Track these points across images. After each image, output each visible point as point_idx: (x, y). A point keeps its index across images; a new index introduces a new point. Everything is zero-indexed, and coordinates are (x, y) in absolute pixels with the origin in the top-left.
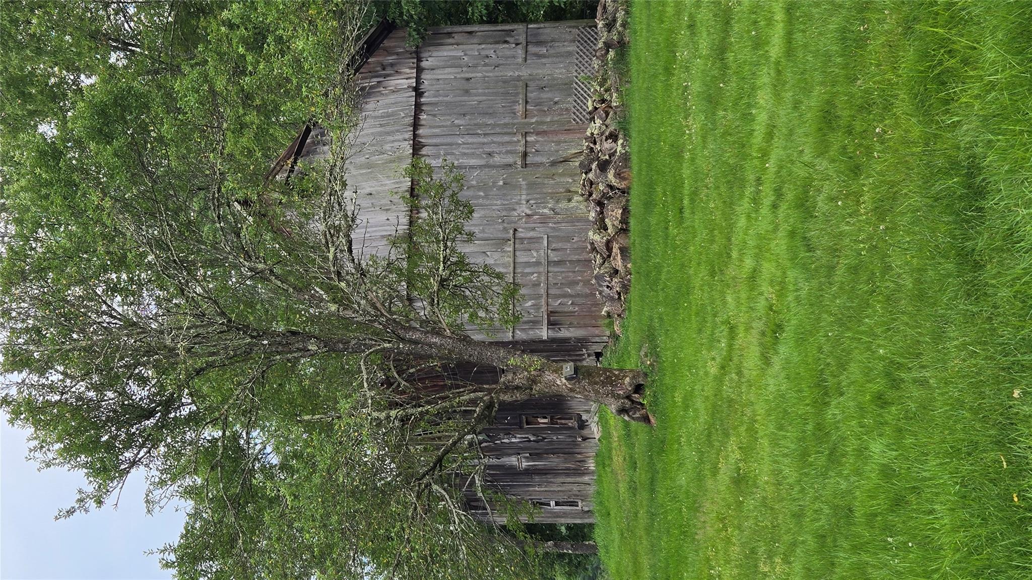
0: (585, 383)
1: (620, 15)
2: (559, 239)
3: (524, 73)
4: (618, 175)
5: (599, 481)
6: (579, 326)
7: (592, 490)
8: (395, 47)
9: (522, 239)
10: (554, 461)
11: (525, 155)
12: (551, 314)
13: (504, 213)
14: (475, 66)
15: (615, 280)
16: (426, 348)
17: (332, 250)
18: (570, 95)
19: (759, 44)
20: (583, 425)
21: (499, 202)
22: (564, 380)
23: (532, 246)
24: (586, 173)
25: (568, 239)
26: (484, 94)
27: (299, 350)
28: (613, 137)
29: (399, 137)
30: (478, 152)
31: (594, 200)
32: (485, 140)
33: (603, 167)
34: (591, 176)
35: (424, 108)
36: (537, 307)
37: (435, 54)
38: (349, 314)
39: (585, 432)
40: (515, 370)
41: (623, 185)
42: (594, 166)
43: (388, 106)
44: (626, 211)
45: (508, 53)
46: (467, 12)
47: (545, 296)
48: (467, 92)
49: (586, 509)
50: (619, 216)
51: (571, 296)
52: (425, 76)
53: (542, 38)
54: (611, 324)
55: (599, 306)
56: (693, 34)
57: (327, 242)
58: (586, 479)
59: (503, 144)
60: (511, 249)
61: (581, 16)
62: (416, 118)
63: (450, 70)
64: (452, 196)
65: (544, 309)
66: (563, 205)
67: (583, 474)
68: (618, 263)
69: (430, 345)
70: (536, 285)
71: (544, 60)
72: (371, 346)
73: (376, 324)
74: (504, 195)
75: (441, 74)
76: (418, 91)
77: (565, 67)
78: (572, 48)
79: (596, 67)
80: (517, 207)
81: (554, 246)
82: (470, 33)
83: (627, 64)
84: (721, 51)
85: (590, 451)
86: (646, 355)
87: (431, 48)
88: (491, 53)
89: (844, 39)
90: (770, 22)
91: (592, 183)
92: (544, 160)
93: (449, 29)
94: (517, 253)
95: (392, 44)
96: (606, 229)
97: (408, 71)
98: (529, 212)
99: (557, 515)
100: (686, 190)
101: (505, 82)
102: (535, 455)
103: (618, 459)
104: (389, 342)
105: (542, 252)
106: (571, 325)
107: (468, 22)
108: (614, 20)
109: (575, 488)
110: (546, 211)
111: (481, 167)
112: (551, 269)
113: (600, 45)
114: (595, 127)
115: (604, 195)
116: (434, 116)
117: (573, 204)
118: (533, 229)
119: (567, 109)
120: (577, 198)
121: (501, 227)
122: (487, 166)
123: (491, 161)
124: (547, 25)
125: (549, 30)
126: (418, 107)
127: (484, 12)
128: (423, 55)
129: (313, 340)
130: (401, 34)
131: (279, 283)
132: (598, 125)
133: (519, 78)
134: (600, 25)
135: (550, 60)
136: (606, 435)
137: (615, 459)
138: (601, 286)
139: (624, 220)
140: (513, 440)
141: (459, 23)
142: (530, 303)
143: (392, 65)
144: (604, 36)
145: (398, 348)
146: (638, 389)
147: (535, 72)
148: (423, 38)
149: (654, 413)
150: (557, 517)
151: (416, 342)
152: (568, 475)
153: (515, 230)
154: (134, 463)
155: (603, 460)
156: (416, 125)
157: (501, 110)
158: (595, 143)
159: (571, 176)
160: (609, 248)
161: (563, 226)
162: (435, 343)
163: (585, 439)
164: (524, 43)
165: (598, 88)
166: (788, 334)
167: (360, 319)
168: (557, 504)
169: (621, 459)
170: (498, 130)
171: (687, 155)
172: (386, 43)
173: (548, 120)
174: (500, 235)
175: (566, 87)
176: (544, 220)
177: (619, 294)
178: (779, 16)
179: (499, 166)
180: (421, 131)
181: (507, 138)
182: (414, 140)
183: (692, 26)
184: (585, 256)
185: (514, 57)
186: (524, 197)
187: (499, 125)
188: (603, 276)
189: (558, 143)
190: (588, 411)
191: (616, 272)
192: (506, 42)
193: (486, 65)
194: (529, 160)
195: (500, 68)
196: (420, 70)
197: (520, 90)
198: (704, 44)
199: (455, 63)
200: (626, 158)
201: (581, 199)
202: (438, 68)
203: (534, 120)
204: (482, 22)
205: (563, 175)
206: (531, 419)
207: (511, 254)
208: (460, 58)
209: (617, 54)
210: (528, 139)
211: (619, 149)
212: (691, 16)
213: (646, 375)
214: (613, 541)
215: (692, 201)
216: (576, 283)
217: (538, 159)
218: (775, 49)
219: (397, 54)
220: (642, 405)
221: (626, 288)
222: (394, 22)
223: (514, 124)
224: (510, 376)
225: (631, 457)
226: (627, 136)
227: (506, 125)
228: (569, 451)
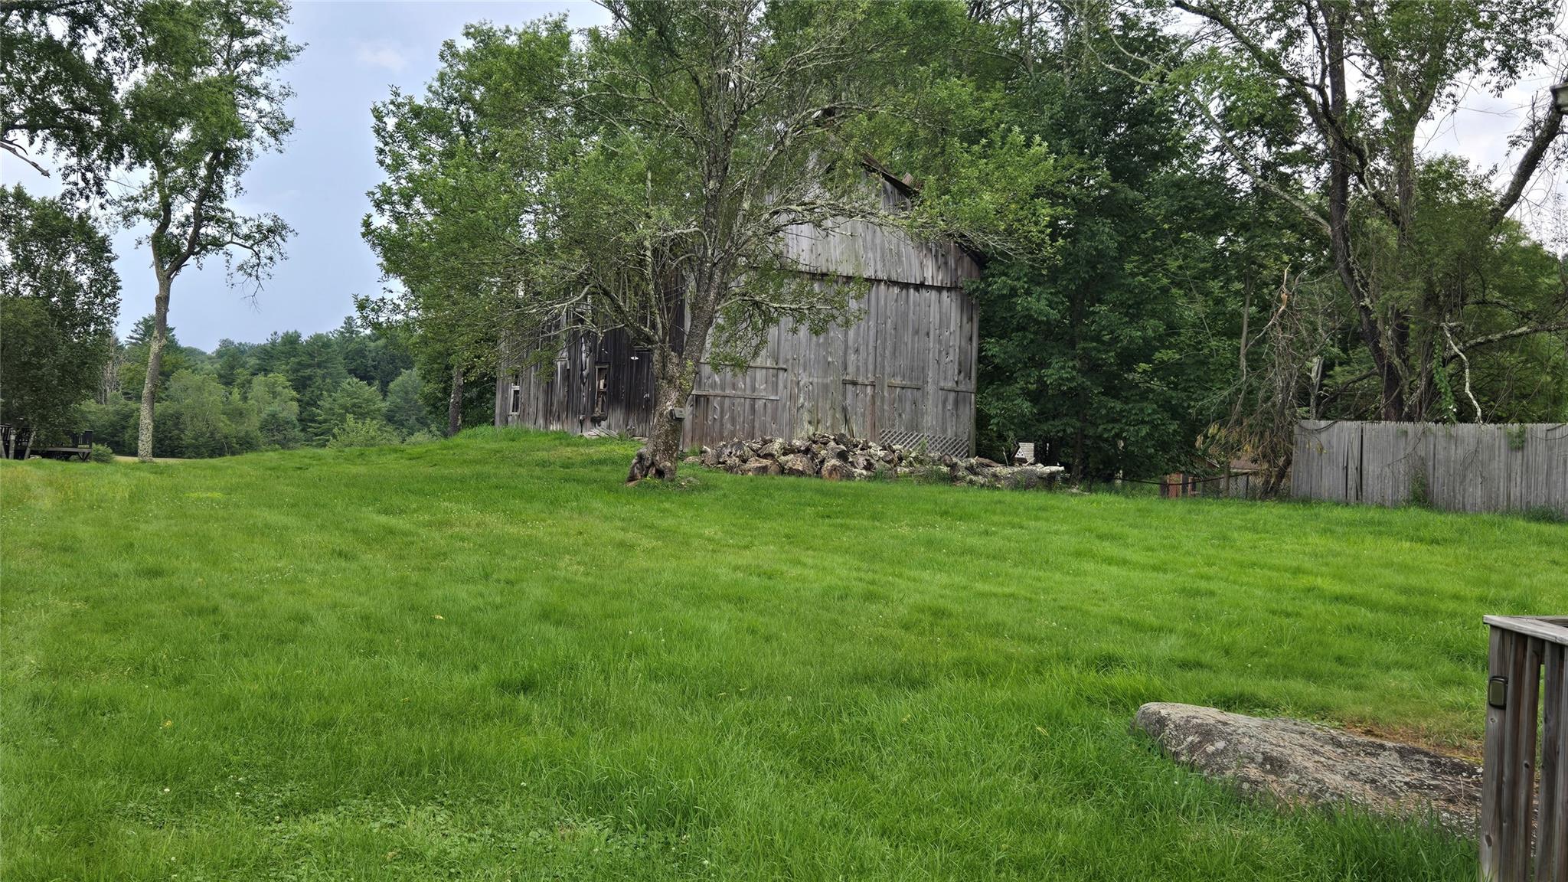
0: (667, 427)
1: (980, 479)
2: (775, 410)
3: (930, 388)
4: (834, 468)
5: (538, 434)
6: (693, 423)
7: (529, 426)
8: (963, 267)
9: (777, 376)
10: (560, 392)
11: (854, 383)
12: (707, 398)
13: (802, 361)
14: (940, 342)
15: (737, 460)
16: (706, 287)
17: (799, 209)
18: (906, 429)
19: (983, 576)
20: (596, 421)
21: (812, 356)
22: (670, 408)
23: (770, 385)
24: (834, 440)
25: (774, 419)
26: (913, 348)
27: (710, 172)
28: (869, 466)
29: (879, 266)
30: (860, 340)
31: (811, 445)
32: (870, 347)
33: (842, 456)
34: (832, 444)
35: (904, 291)
36: (714, 386)
37: (953, 304)
38: (740, 219)
39: (588, 423)
40: (681, 365)
41: (824, 472)
42: (842, 447)
43: (909, 258)
44: (801, 473)
45: (950, 373)
46: (991, 337)
47: (723, 393)
48: (916, 332)
49: (510, 419)
50: (796, 467)
51: (722, 417)
52: (934, 294)
53: (961, 406)
54: (694, 454)
55: (712, 444)
56: (980, 534)
57: (805, 204)
58: (541, 421)
59: (866, 363)
60: (768, 365)
61: (978, 445)
62: (895, 283)
63: (938, 316)
64: (833, 316)
65: (711, 392)
66: (806, 416)
67: (546, 419)
68: (754, 463)
69: (707, 291)
70: (734, 387)
71: (940, 406)
72: (709, 238)
73: (728, 243)
74: (819, 362)
75: (934, 308)
76: (920, 287)
77: (932, 425)
78: (950, 433)
79: (932, 455)
80: (807, 373)
81: (769, 405)
82: (971, 339)
83: (935, 482)
84: (971, 551)
85: (570, 427)
86: (689, 482)
87: (959, 301)
88: (951, 358)
89: (998, 625)
90: (1002, 584)
91: (825, 444)
92: (848, 402)
93: (976, 319)
94: (764, 371)
95: (965, 265)
96: (785, 454)
97: (940, 278)
98: (801, 384)
99: (505, 391)
100: (848, 521)
101: (923, 368)
102: (567, 374)
103: (568, 452)
104: (712, 254)
105: (764, 394)
106: (695, 417)
107: (981, 336)
108: (976, 474)
109: (532, 410)
110: (802, 400)
111: (846, 341)
112: (748, 401)
113: (955, 460)
114: (877, 451)
115: (815, 455)
116: (896, 301)
117: (806, 425)
118: (785, 387)
119: (894, 425)
120: (811, 430)
121: (789, 357)
122: (846, 347)
123: (851, 351)
124: (973, 411)
125: (968, 413)
126: (905, 286)
127: (990, 354)
128: (953, 293)
129: (718, 185)
130: (975, 273)
131: (771, 158)
132: (879, 453)
133: (926, 382)
134: (973, 461)
135: (940, 412)
136: (589, 443)
137: (569, 449)
138: (732, 446)
139: (792, 472)
140: (584, 355)
141: (980, 328)
142: (717, 379)
143: (946, 263)
144: (962, 464)
145: (707, 262)
146: (660, 473)
147: (930, 397)
148: (969, 294)
149: (639, 486)
150: (503, 392)
151: (711, 278)
152: (546, 404)
153: (786, 370)
154: (618, 15)
155: (563, 438)
156: (891, 283)
157: (897, 364)
158: (862, 449)
159: (832, 425)
160: (766, 456)
161: (786, 415)
162: (709, 295)
163: (582, 422)
164: (958, 389)
165: (913, 455)
166: (766, 582)
167: (735, 229)
168: (516, 392)
169: (569, 455)
170: (879, 359)
171: (877, 524)
172: (967, 259)
173: (886, 407)
174: (781, 356)
175: (914, 426)
176: (793, 398)
177: (724, 463)
178: (1007, 590)
179: (845, 359)
180: (882, 286)
181: (871, 367)
182: (876, 280)
183: (986, 533)
184: (758, 433)
185: (945, 379)
186: (815, 380)
187: (883, 360)
188: (741, 449)
189: (864, 415)
190: (609, 427)
191: (745, 461)
192: (960, 372)
193: (940, 352)
194: (850, 387)
195: (936, 366)
196: (939, 289)
197: (915, 383)
198: (974, 541)
199: (943, 323)
200: (850, 476)
201: (811, 433)
202: (940, 307)
203: (886, 394)
204: (980, 350)
205: (834, 417)
206: (604, 373)
207: (764, 365)
208: (948, 328)
209: (944, 474)
210: (869, 388)
211: (858, 471)
212: (994, 533)
213: (672, 480)
214: (488, 443)
215: (842, 525)
216: (733, 425)
217: (850, 396)
218: (980, 586)
219: (956, 269)
220: (646, 476)
221: (730, 469)
222: (986, 268)
223: (883, 374)
224: (675, 360)
225: (573, 464)
226: (869, 478)
227: (883, 367)
228: (570, 407)
